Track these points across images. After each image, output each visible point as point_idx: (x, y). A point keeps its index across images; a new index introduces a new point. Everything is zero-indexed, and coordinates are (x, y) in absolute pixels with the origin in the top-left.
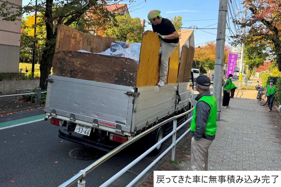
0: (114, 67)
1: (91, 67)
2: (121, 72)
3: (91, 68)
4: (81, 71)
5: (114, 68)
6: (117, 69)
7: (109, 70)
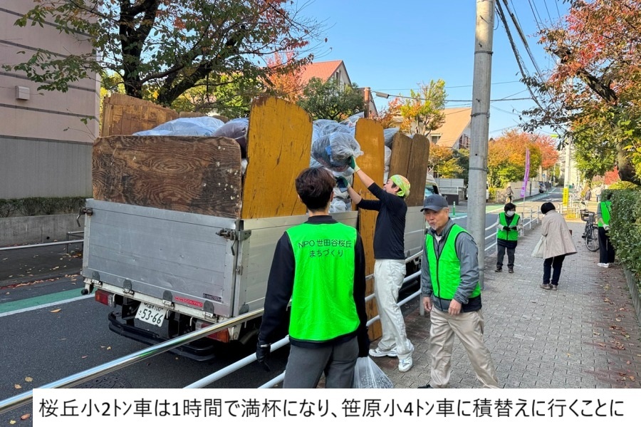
0: (198, 161)
1: (157, 165)
2: (211, 169)
3: (156, 168)
4: (141, 177)
5: (197, 163)
6: (203, 163)
7: (189, 168)
